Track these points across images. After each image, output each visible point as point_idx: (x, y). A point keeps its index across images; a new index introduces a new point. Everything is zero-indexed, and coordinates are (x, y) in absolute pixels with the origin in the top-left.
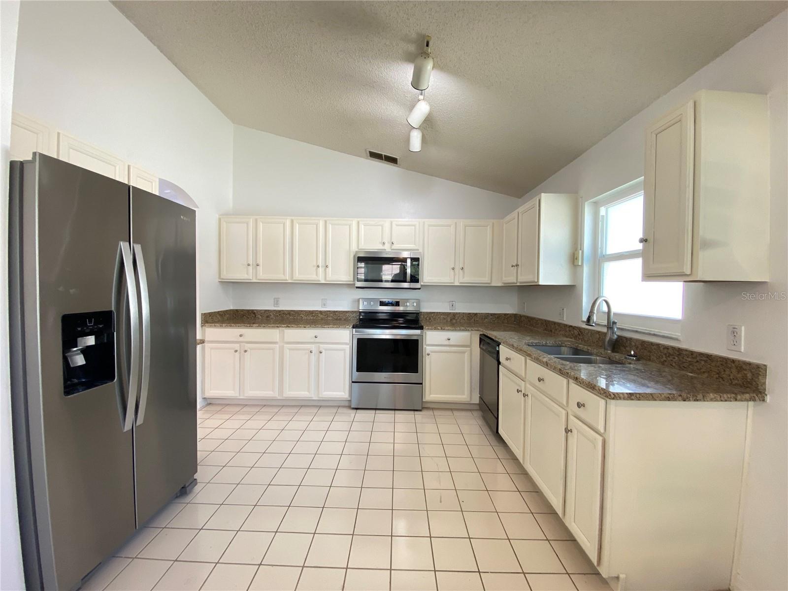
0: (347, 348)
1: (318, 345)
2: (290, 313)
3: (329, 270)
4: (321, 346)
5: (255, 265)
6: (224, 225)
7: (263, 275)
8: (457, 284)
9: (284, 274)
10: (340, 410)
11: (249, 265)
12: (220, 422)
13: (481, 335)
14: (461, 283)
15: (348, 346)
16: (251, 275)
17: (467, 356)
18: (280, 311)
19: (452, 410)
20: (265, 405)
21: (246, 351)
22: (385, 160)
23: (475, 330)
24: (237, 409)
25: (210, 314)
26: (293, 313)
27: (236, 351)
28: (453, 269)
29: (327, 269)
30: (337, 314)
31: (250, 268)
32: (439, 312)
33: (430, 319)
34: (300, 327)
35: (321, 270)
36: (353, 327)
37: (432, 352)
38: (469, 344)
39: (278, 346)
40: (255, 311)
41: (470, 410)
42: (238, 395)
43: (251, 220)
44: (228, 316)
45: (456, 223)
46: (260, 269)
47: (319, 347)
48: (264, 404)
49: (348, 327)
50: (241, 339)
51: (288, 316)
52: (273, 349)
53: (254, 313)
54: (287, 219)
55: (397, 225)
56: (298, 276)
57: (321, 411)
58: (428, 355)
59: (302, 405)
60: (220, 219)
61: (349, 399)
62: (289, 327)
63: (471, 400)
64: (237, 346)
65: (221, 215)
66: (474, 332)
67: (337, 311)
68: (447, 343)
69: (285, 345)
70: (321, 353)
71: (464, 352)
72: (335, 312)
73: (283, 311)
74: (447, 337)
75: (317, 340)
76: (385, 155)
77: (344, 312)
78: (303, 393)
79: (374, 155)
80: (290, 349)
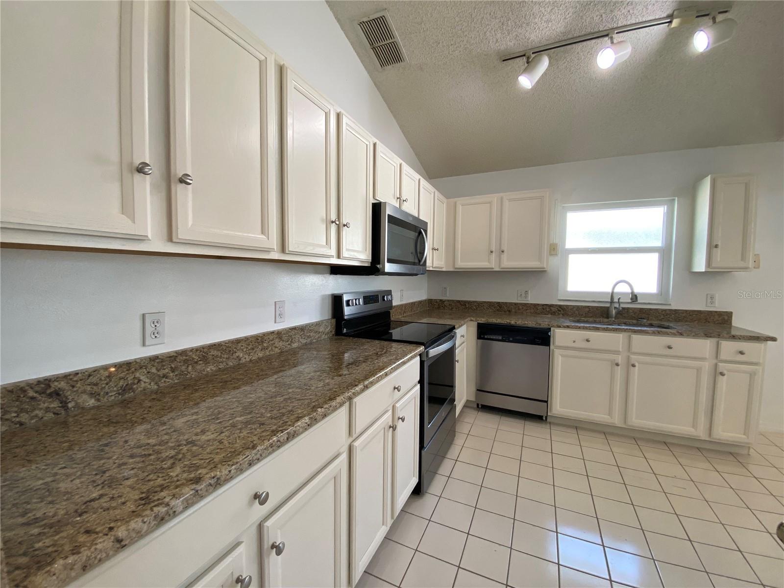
18: (173, 357)
26: (215, 353)
40: (63, 385)
73: (183, 353)
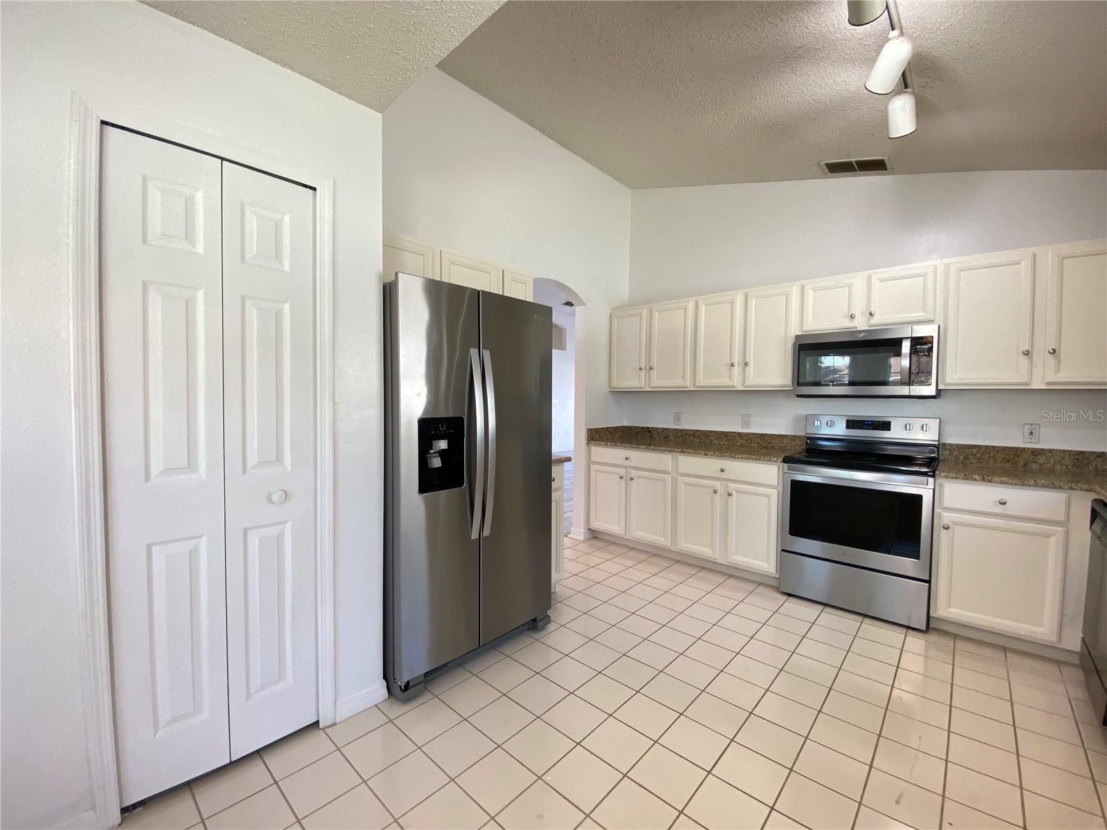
0: (774, 494)
1: (725, 483)
2: (695, 433)
3: (751, 368)
4: (731, 485)
5: (648, 367)
6: (615, 320)
7: (658, 381)
8: (1037, 385)
9: (683, 378)
10: (761, 590)
11: (641, 369)
12: (599, 561)
13: (1095, 501)
14: (1048, 384)
15: (776, 491)
16: (644, 381)
17: (1054, 543)
18: (681, 431)
19: (1005, 649)
20: (656, 555)
21: (632, 479)
22: (860, 171)
23: (1081, 489)
24: (621, 550)
25: (597, 430)
26: (699, 434)
27: (621, 478)
28: (1027, 353)
29: (747, 368)
30: (766, 438)
31: (643, 372)
32: (993, 447)
33: (966, 458)
34: (700, 454)
35: (736, 369)
36: (785, 461)
37: (955, 524)
38: (1062, 518)
39: (670, 476)
40: (651, 430)
41: (1058, 663)
42: (624, 534)
43: (645, 310)
44: (619, 433)
45: (1035, 255)
46: (654, 373)
47: (728, 487)
48: (654, 552)
49: (775, 459)
50: (627, 463)
51: (692, 438)
52: (664, 481)
53: (650, 432)
54: (689, 301)
55: (881, 280)
56: (704, 381)
57: (732, 582)
58: (947, 528)
59: (703, 566)
60: (611, 315)
61: (777, 576)
62: (684, 452)
63: (1060, 641)
64: (622, 472)
65: (612, 310)
66: (1076, 495)
67: (766, 435)
68: (999, 509)
69: (679, 477)
70: (730, 495)
71: (1049, 536)
72: (763, 435)
73: (685, 430)
74: (998, 498)
75: (724, 475)
76: (857, 162)
77: (779, 436)
78: (706, 550)
79: (837, 168)
80: (686, 484)
